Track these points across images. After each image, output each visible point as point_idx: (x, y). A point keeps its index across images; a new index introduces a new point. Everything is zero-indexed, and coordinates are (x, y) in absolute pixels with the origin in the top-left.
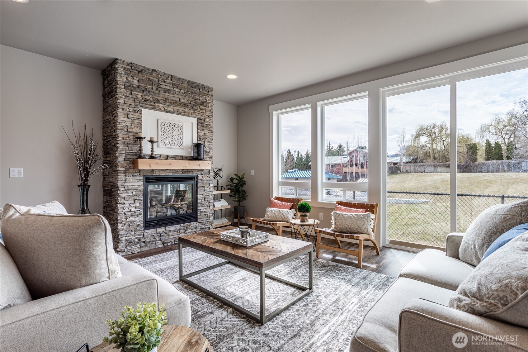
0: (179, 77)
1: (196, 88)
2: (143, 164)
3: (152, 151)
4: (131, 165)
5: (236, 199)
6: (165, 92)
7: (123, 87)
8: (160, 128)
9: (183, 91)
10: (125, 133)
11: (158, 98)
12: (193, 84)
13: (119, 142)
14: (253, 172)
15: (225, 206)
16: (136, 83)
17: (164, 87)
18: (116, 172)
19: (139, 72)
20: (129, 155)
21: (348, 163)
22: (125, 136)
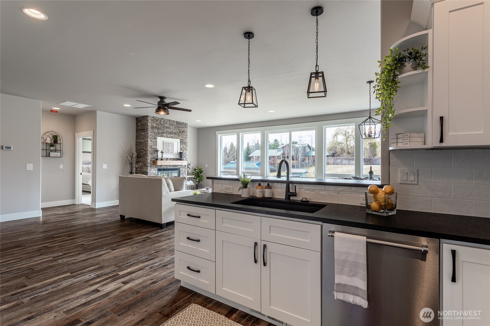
0: (173, 120)
1: (180, 125)
2: (159, 163)
3: (162, 157)
4: (153, 163)
5: (198, 180)
6: (166, 128)
7: (150, 128)
8: (164, 145)
9: (174, 127)
10: (151, 149)
11: (164, 131)
12: (178, 122)
13: (148, 153)
14: (207, 166)
15: (192, 184)
16: (155, 125)
17: (166, 126)
18: (147, 166)
19: (156, 120)
20: (152, 158)
21: (281, 156)
22: (150, 150)
